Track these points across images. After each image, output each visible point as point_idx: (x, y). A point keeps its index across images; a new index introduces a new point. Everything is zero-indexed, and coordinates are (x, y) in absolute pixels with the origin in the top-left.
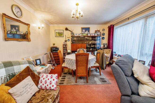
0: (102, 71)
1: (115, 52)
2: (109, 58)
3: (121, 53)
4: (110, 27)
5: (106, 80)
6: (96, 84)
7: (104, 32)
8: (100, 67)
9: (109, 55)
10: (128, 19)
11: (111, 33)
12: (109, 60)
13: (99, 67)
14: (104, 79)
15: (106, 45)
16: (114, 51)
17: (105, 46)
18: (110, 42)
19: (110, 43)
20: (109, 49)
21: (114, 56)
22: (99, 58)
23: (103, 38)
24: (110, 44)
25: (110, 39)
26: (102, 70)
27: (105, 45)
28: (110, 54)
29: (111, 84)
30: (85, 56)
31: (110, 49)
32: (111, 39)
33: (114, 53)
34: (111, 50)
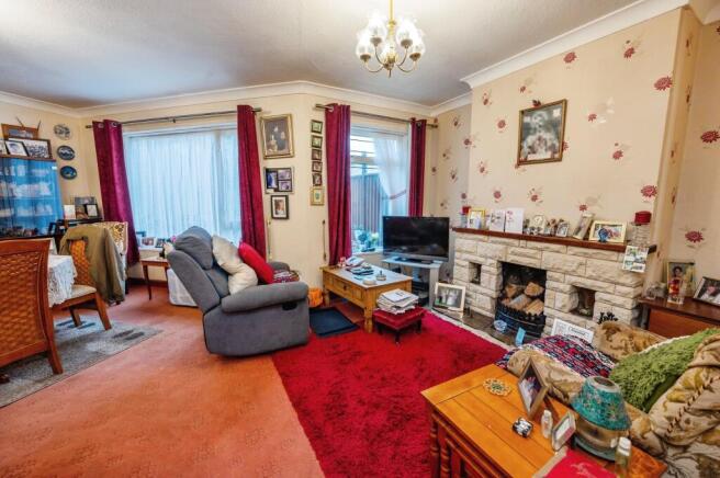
0: (111, 311)
1: (143, 234)
2: (124, 260)
3: (168, 230)
4: (100, 126)
5: (141, 330)
6: (109, 356)
7: (65, 143)
8: (101, 295)
9: (121, 246)
10: (174, 121)
11: (114, 154)
12: (124, 265)
13: (98, 297)
14: (129, 332)
15: (94, 207)
16: (137, 228)
17: (86, 212)
18: (115, 192)
19: (116, 197)
20: (117, 223)
21: (142, 248)
22: (88, 259)
23: (68, 173)
24: (116, 201)
25: (113, 179)
26: (110, 304)
27: (85, 206)
28: (124, 242)
29: (161, 331)
30: (23, 253)
31: (121, 221)
32: (117, 181)
33: (139, 237)
34: (126, 224)
